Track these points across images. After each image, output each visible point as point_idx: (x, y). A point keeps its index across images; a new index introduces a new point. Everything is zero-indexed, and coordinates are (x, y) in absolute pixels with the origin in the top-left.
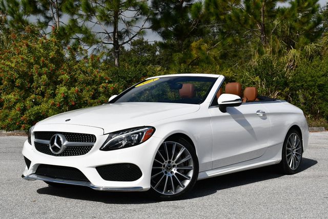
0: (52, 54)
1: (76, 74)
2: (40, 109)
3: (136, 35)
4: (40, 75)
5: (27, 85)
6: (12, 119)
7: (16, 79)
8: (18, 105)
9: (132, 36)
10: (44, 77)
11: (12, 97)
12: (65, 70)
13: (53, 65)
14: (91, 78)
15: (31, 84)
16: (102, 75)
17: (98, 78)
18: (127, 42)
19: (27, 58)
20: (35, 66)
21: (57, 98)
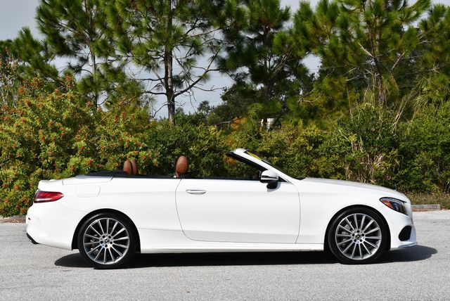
0: (66, 114)
1: (99, 139)
3: (197, 82)
4: (47, 142)
5: (33, 155)
6: (10, 201)
7: (17, 148)
8: (18, 182)
9: (191, 83)
10: (52, 145)
11: (11, 172)
12: (84, 134)
13: (67, 129)
14: (116, 144)
15: (38, 155)
16: (131, 140)
17: (126, 145)
18: (186, 91)
19: (30, 121)
20: (40, 132)
21: (65, 172)
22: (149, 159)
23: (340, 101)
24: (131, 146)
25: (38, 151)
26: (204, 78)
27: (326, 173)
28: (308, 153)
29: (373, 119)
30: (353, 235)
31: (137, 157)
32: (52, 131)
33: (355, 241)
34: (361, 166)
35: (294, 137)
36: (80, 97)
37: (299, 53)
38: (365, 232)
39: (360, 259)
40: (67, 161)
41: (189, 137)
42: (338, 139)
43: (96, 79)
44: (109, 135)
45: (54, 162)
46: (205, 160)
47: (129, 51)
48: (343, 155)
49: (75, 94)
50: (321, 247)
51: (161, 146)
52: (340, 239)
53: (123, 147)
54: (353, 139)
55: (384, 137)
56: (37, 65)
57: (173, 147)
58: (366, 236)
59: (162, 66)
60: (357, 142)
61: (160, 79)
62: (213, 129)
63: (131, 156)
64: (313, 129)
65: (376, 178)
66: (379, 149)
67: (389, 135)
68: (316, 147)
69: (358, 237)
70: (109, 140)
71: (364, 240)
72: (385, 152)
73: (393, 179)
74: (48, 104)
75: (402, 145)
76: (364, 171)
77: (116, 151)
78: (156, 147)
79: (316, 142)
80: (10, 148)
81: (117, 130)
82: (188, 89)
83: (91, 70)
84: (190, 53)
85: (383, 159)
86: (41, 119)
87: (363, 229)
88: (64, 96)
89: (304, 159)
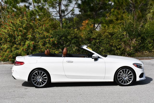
0: (24, 26)
1: (36, 34)
2: (18, 52)
4: (18, 36)
6: (5, 57)
7: (7, 38)
8: (8, 50)
9: (68, 12)
10: (20, 37)
11: (5, 46)
12: (31, 32)
13: (25, 30)
14: (42, 36)
15: (15, 40)
16: (47, 35)
17: (45, 36)
18: (66, 15)
19: (12, 28)
20: (16, 32)
21: (24, 47)
22: (54, 41)
23: (121, 18)
24: (47, 37)
25: (15, 39)
26: (73, 10)
27: (115, 45)
28: (109, 38)
29: (132, 26)
30: (124, 76)
31: (49, 40)
32: (20, 32)
33: (124, 78)
34: (128, 43)
35: (104, 32)
36: (29, 19)
37: (106, 2)
38: (128, 75)
39: (126, 84)
40: (25, 42)
41: (67, 33)
42: (120, 33)
43: (35, 12)
44: (39, 33)
45: (20, 43)
46: (73, 41)
47: (46, 2)
48: (121, 39)
49: (27, 18)
50: (113, 80)
51: (58, 36)
52: (119, 78)
53: (44, 37)
54: (125, 33)
55: (136, 33)
56: (14, 6)
57: (62, 37)
58: (128, 76)
59: (58, 7)
60: (126, 34)
61: (57, 11)
62: (76, 30)
63: (47, 40)
64: (111, 29)
65: (133, 47)
66: (134, 37)
67: (137, 32)
68: (112, 36)
69: (125, 77)
70: (39, 34)
71: (127, 78)
72: (136, 38)
73: (139, 47)
74: (18, 22)
75: (142, 35)
76: (129, 44)
77: (42, 38)
78: (56, 37)
79: (112, 34)
80: (5, 38)
81: (42, 31)
82: (67, 14)
83: (33, 7)
84: (68, 2)
85: (135, 41)
86: (16, 27)
87: (127, 74)
88: (23, 19)
89: (108, 40)
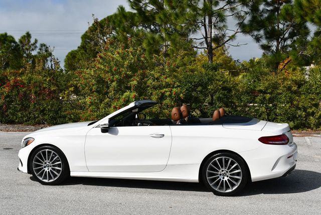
0: (126, 63)
10: (115, 84)
15: (108, 89)
20: (108, 74)
22: (178, 94)
27: (304, 107)
41: (208, 79)
88: (127, 51)
89: (288, 96)
